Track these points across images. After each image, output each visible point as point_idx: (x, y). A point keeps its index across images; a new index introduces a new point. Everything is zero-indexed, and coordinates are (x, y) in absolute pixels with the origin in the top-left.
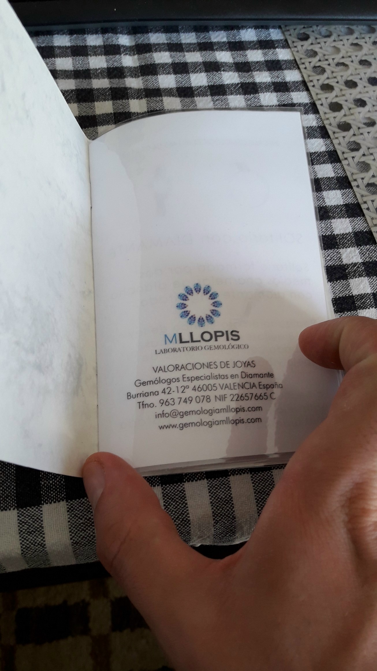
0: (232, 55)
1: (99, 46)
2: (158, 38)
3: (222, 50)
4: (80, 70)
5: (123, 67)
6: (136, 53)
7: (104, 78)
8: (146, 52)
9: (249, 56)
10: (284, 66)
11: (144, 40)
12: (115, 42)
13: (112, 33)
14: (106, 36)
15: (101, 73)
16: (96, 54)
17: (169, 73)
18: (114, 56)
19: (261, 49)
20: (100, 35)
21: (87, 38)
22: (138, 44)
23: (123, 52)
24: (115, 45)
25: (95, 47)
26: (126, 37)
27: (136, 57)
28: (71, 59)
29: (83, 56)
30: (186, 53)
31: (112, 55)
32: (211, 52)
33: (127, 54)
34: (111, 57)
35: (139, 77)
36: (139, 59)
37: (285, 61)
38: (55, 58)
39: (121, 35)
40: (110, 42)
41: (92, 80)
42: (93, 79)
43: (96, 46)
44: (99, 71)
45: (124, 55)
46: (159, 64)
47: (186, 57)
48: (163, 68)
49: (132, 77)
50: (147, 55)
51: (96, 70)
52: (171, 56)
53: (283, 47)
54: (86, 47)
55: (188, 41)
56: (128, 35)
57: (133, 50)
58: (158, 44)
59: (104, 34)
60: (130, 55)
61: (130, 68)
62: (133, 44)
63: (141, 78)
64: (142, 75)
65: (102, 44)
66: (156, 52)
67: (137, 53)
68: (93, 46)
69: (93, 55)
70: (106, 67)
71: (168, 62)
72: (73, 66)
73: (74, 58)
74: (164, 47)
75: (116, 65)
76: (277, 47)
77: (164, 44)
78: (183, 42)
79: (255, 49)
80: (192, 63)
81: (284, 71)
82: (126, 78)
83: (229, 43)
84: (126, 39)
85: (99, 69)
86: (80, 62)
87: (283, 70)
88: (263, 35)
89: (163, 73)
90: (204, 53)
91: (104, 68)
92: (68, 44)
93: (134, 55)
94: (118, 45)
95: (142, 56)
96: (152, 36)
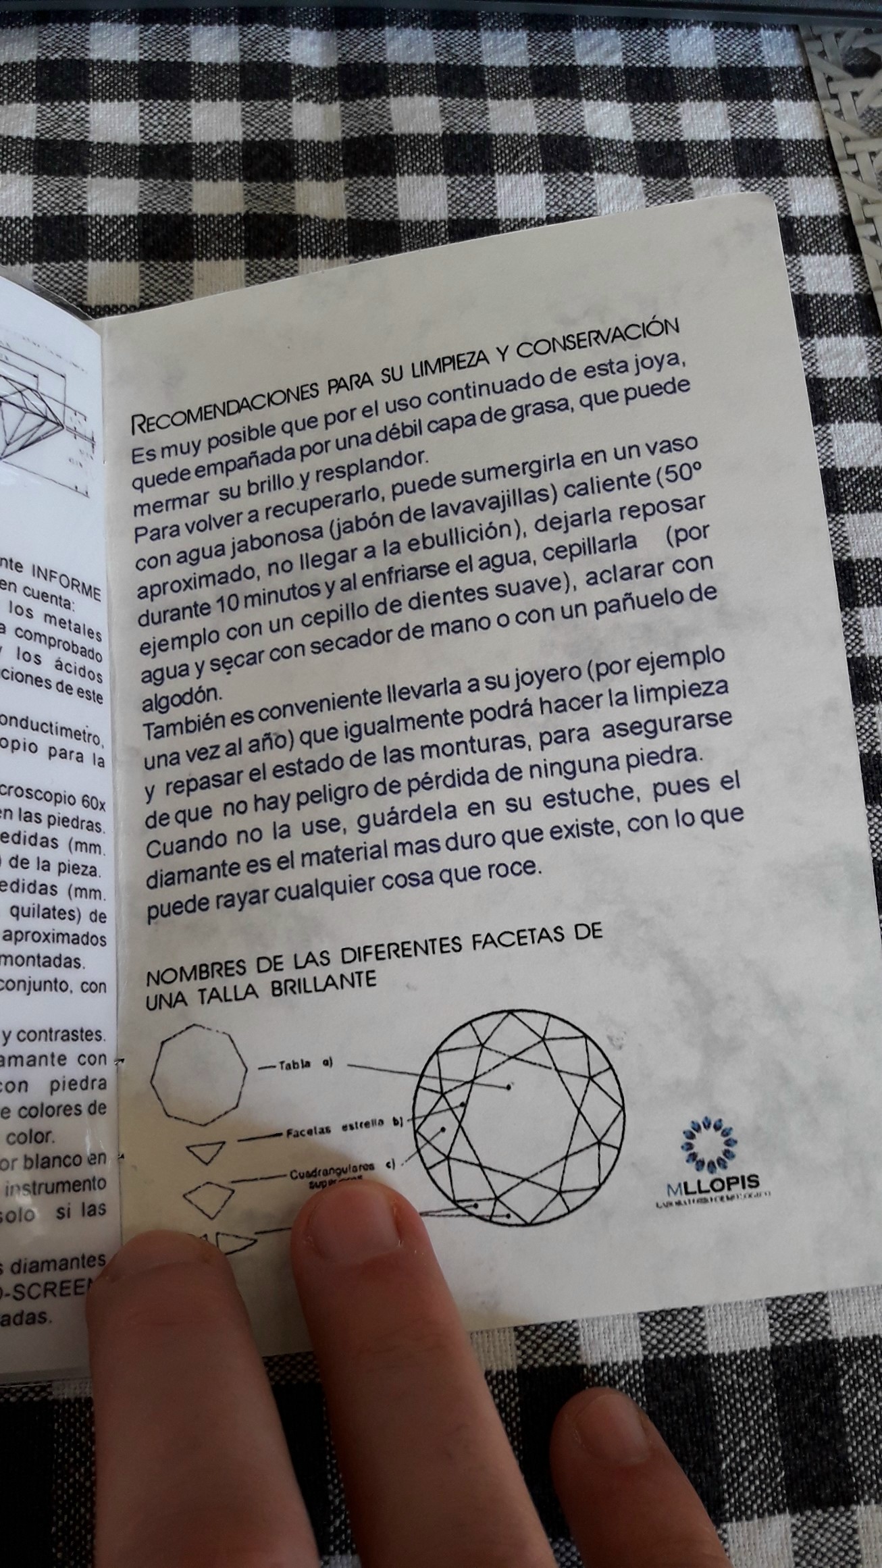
0: (633, 114)
1: (227, 67)
2: (409, 46)
3: (605, 98)
4: (160, 145)
5: (291, 142)
6: (336, 94)
7: (231, 178)
8: (368, 94)
9: (685, 121)
10: (790, 163)
11: (366, 49)
12: (276, 56)
13: (271, 23)
14: (253, 30)
15: (221, 158)
16: (214, 94)
17: (430, 171)
18: (269, 103)
19: (724, 99)
20: (234, 29)
21: (192, 37)
22: (348, 64)
23: (298, 91)
24: (274, 65)
25: (213, 69)
26: (312, 35)
27: (336, 107)
28: (137, 108)
29: (172, 100)
30: (491, 103)
31: (264, 98)
32: (568, 101)
33: (310, 96)
34: (259, 104)
35: (336, 178)
36: (345, 117)
37: (797, 143)
38: (88, 103)
39: (297, 30)
40: (261, 54)
41: (194, 182)
42: (197, 179)
43: (217, 64)
44: (219, 152)
45: (298, 100)
46: (403, 137)
47: (491, 115)
48: (413, 150)
49: (318, 178)
50: (371, 104)
51: (210, 147)
52: (443, 110)
53: (796, 96)
54: (186, 66)
55: (503, 61)
56: (319, 30)
57: (329, 84)
58: (408, 68)
59: (244, 25)
60: (319, 101)
61: (313, 147)
62: (334, 62)
63: (342, 183)
64: (348, 174)
65: (236, 58)
66: (399, 94)
67: (339, 95)
68: (209, 63)
69: (206, 97)
70: (241, 140)
71: (433, 133)
72: (141, 131)
73: (147, 104)
74: (427, 78)
75: (272, 132)
76: (777, 95)
77: (426, 67)
78: (487, 62)
79: (707, 98)
80: (506, 137)
81: (788, 179)
82: (299, 179)
83: (629, 71)
84: (313, 43)
85: (219, 143)
86: (164, 117)
87: (785, 175)
88: (738, 50)
89: (414, 170)
90: (547, 103)
91: (235, 142)
92: (133, 56)
93: (331, 99)
94: (286, 65)
95: (353, 107)
96: (393, 38)
